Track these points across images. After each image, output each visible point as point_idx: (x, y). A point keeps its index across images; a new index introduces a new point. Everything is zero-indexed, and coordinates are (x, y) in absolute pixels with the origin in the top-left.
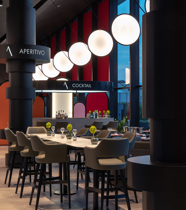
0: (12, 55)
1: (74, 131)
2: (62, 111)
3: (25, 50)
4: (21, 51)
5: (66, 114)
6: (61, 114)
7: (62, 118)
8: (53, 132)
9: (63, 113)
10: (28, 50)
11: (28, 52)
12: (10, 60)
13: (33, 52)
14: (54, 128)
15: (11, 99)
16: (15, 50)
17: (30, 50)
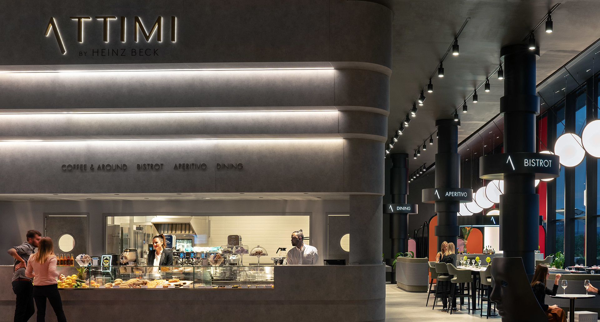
0: (439, 198)
1: (473, 261)
2: (490, 247)
3: (450, 193)
4: (447, 194)
5: (493, 249)
6: (489, 250)
7: (489, 254)
8: (468, 264)
9: (491, 249)
10: (453, 193)
11: (453, 195)
12: (438, 201)
13: (456, 195)
14: (469, 260)
15: (439, 236)
16: (442, 193)
17: (454, 193)
